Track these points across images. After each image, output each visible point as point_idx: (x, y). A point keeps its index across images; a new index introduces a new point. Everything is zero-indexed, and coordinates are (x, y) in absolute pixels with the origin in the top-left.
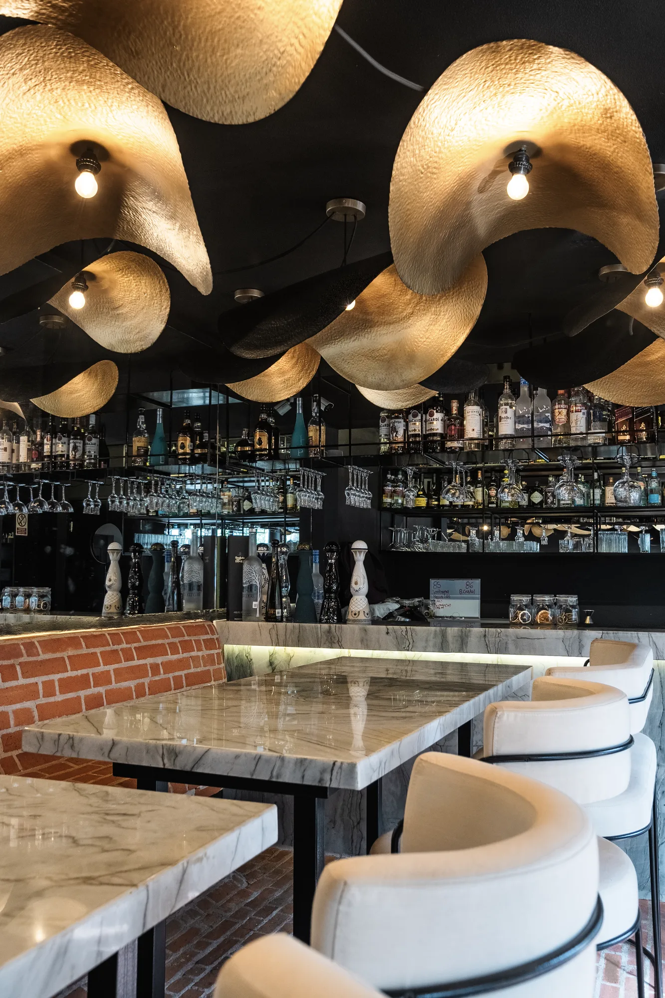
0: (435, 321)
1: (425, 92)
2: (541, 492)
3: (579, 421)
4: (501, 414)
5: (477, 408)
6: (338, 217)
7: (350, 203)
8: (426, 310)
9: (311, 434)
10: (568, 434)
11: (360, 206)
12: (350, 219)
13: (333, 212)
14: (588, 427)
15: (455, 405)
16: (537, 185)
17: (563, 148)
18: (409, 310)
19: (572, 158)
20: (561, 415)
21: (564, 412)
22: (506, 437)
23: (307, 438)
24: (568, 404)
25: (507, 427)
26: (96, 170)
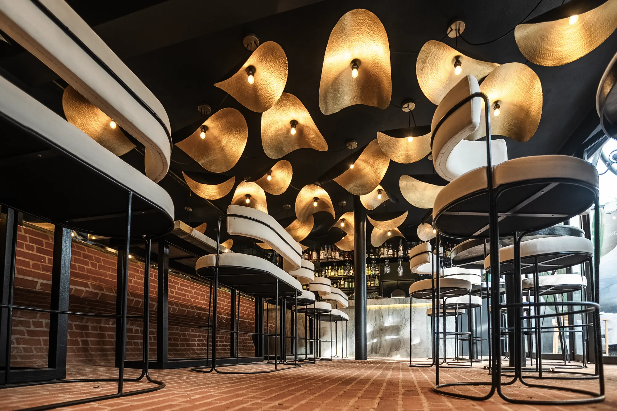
0: (304, 230)
1: (300, 190)
2: (336, 284)
3: (337, 255)
4: (321, 254)
5: (315, 253)
6: (286, 208)
7: (288, 205)
8: (302, 227)
9: (277, 259)
10: (335, 258)
11: (290, 206)
12: (288, 208)
13: (285, 207)
14: (339, 257)
15: (310, 252)
16: (319, 204)
17: (322, 198)
18: (298, 227)
19: (324, 200)
20: (333, 255)
21: (334, 253)
22: (322, 259)
23: (276, 260)
24: (335, 252)
25: (322, 257)
26: (249, 198)
